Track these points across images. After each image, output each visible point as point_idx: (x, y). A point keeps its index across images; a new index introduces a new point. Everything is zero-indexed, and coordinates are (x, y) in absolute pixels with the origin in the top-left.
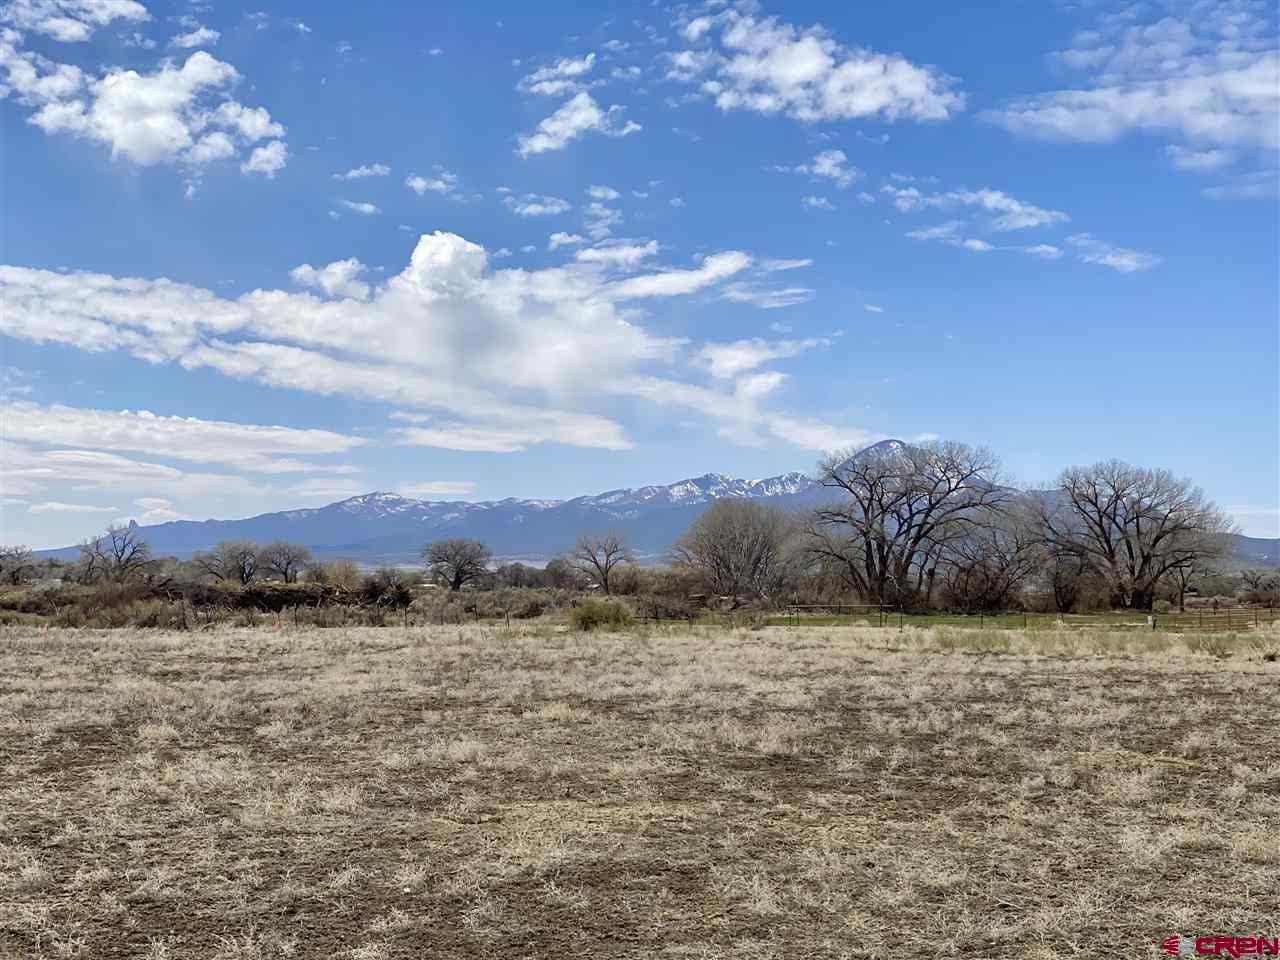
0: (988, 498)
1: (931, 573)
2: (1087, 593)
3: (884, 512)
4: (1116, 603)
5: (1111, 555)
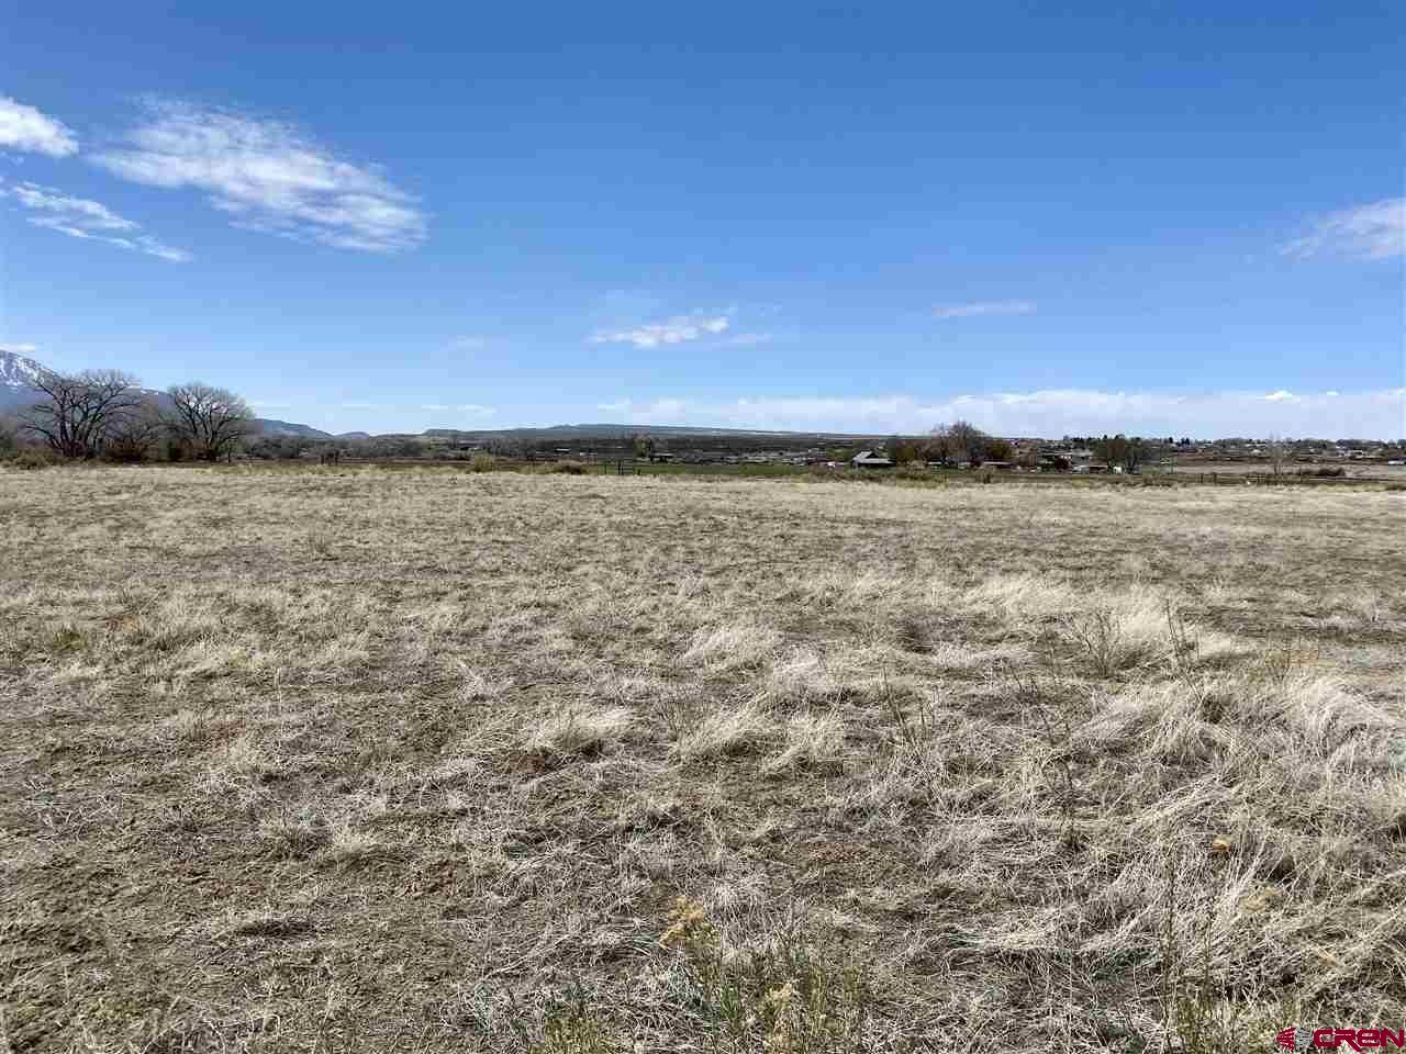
0: (136, 401)
1: (101, 440)
2: (187, 452)
3: (74, 406)
4: (199, 457)
5: (195, 431)
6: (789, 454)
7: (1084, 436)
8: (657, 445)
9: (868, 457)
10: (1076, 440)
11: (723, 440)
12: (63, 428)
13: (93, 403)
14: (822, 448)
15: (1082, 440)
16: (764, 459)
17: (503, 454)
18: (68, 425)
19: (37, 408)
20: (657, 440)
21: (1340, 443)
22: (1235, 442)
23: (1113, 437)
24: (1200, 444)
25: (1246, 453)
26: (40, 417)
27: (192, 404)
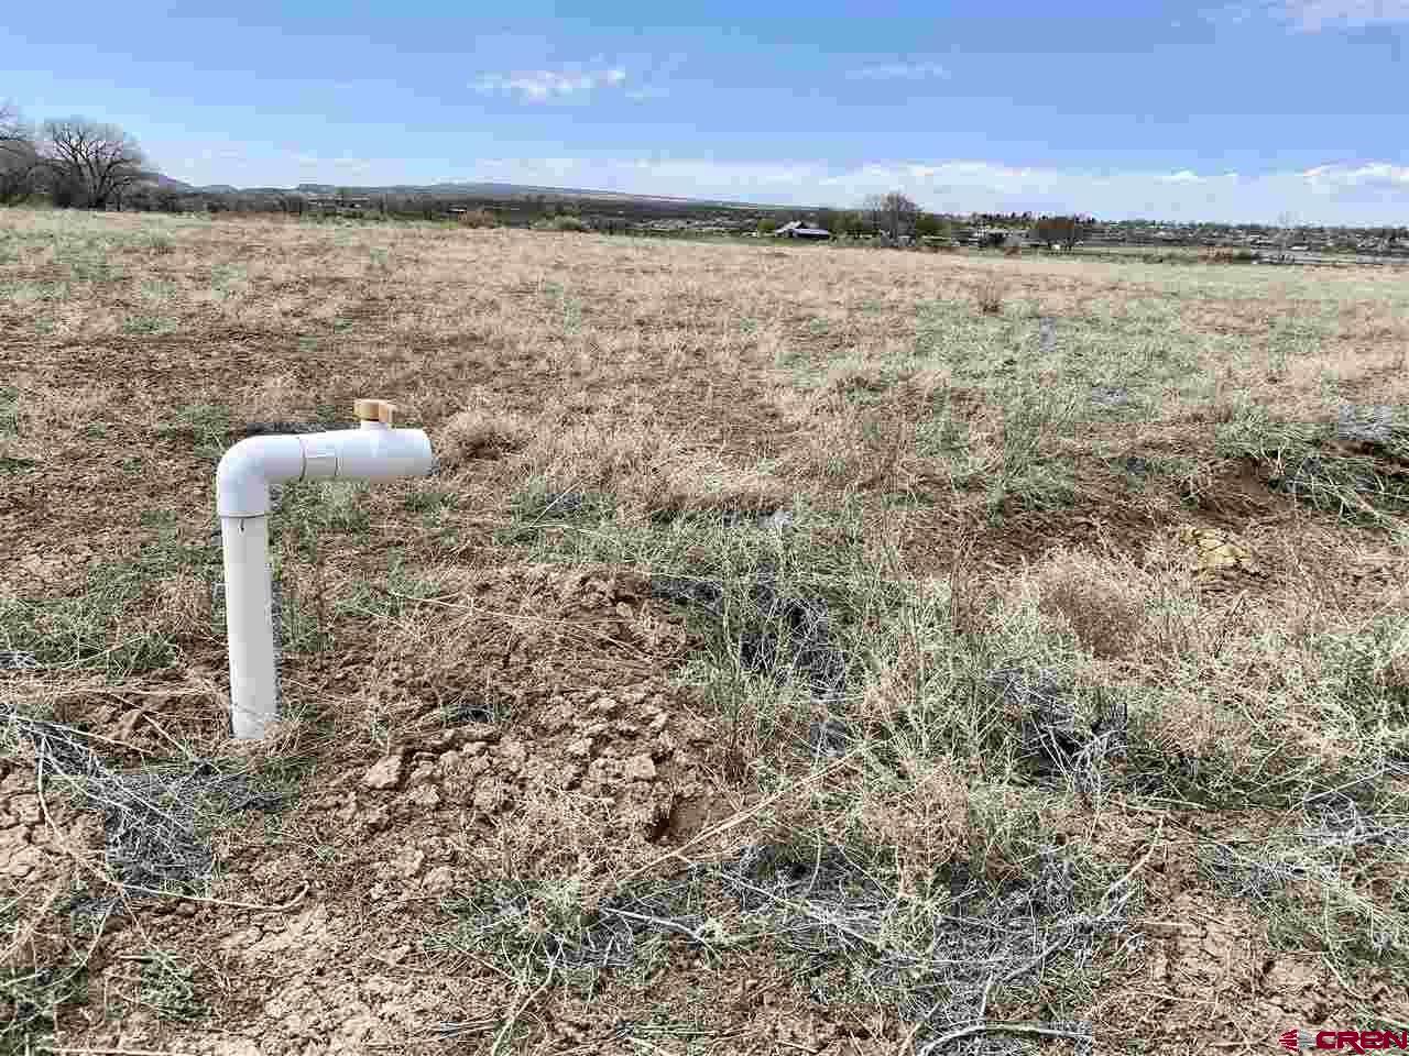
7: (993, 213)
9: (799, 227)
10: (985, 216)
15: (991, 217)
21: (1241, 227)
22: (1142, 224)
23: (1021, 214)
24: (1106, 224)
25: (1153, 235)
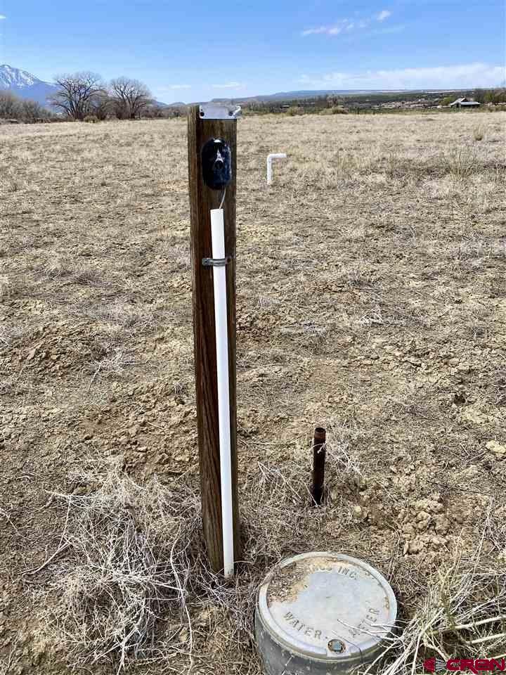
5: (125, 103)
6: (408, 103)
8: (339, 101)
9: (463, 101)
11: (368, 97)
12: (71, 104)
13: (82, 91)
14: (426, 98)
16: (394, 106)
17: (257, 110)
18: (74, 103)
19: (61, 94)
20: (339, 98)
26: (61, 99)
27: (122, 89)
